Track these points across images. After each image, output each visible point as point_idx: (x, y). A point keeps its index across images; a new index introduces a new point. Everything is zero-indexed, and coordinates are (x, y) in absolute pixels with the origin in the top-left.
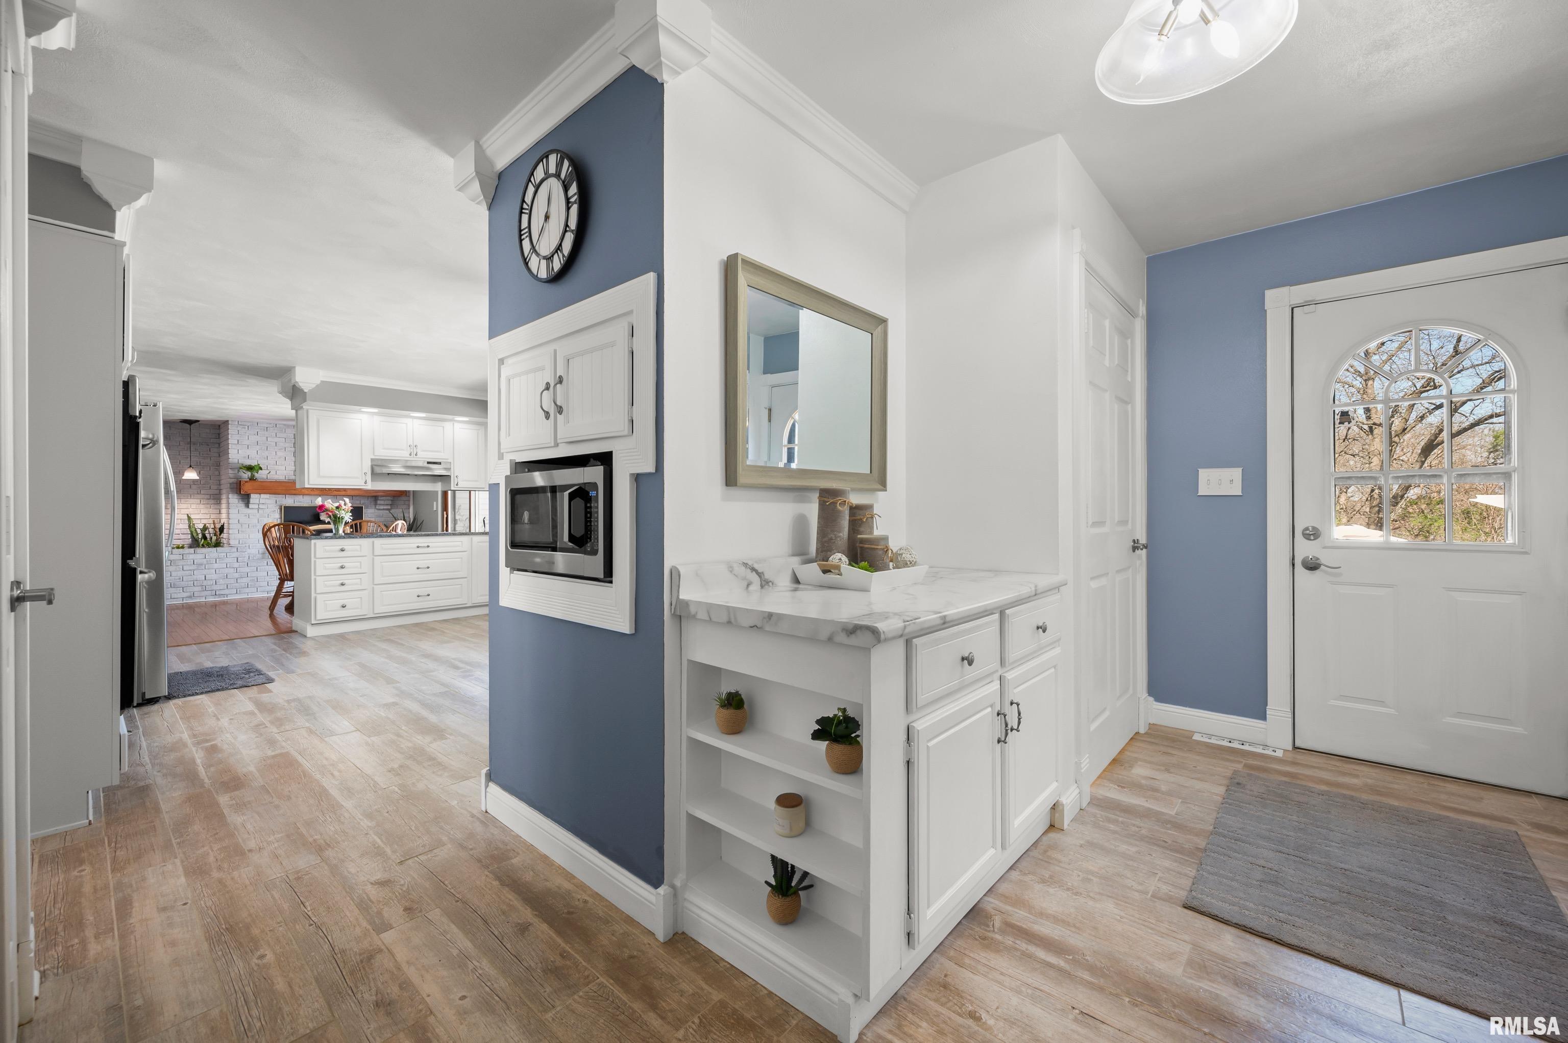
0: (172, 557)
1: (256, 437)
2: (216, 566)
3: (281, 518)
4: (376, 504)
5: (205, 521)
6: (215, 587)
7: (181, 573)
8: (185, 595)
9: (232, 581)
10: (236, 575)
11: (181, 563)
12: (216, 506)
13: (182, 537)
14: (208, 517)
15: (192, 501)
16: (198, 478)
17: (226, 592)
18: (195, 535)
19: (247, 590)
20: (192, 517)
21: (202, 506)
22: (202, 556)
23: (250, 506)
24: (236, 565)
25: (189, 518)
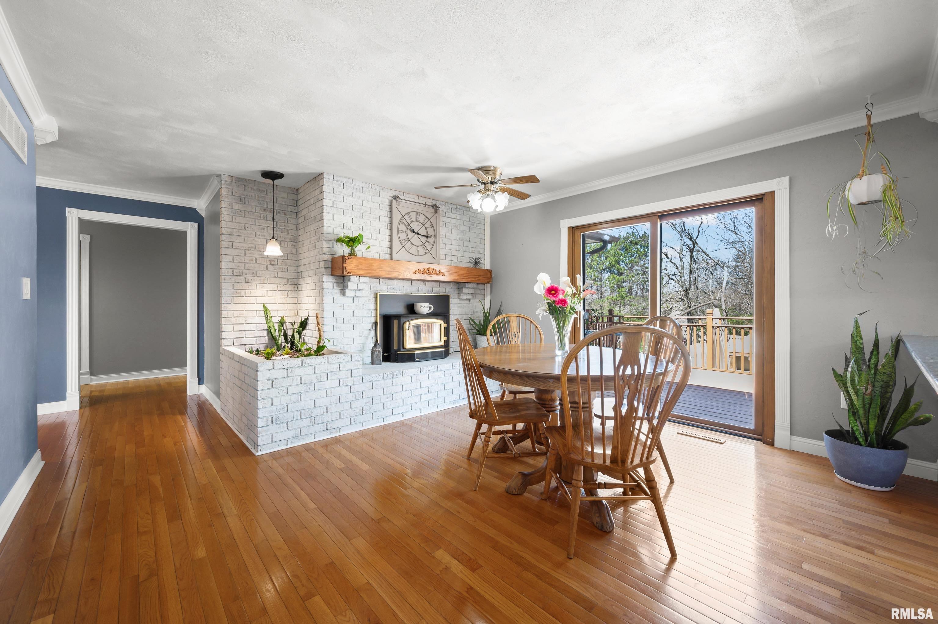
0: (275, 374)
1: (351, 198)
2: (327, 384)
3: (376, 310)
4: (459, 294)
6: (326, 418)
7: (285, 399)
8: (290, 434)
9: (346, 406)
10: (350, 397)
11: (285, 382)
12: (295, 294)
13: (258, 334)
14: (284, 307)
15: (268, 286)
16: (281, 254)
17: (338, 424)
18: (273, 331)
19: (361, 418)
20: (269, 307)
21: (279, 294)
22: (310, 370)
23: (347, 292)
24: (350, 381)
25: (266, 310)
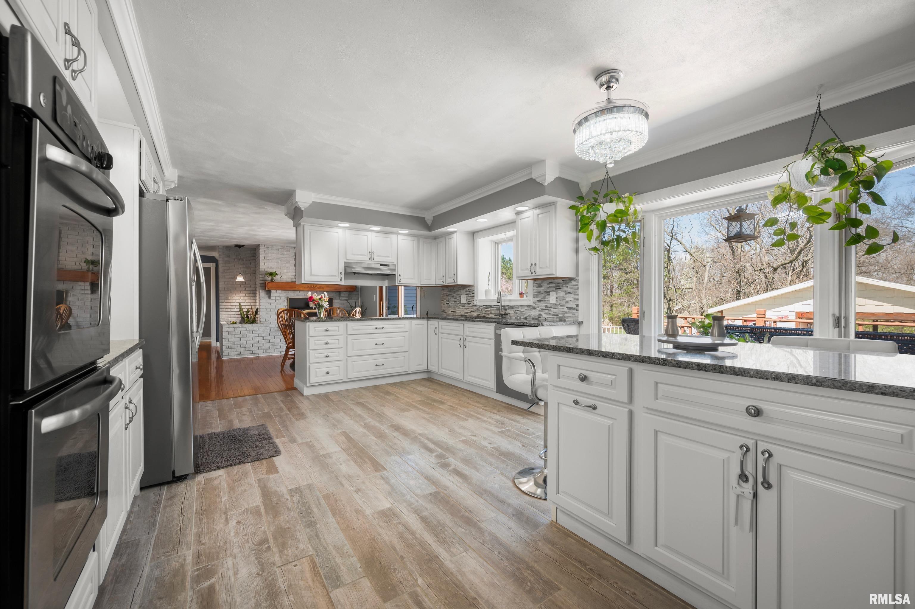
0: (229, 330)
1: (274, 254)
2: (253, 335)
3: (288, 305)
4: (340, 297)
5: (248, 307)
6: (252, 349)
7: (234, 339)
8: (236, 353)
9: (261, 345)
10: (264, 341)
11: (234, 333)
12: (254, 298)
13: (236, 316)
14: (249, 304)
15: (241, 294)
16: (244, 280)
17: (258, 352)
18: (243, 315)
19: (269, 351)
20: (242, 304)
21: (246, 298)
22: (245, 329)
23: (272, 298)
24: (263, 335)
25: (240, 305)
